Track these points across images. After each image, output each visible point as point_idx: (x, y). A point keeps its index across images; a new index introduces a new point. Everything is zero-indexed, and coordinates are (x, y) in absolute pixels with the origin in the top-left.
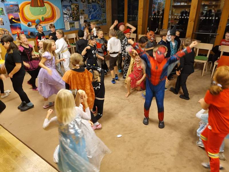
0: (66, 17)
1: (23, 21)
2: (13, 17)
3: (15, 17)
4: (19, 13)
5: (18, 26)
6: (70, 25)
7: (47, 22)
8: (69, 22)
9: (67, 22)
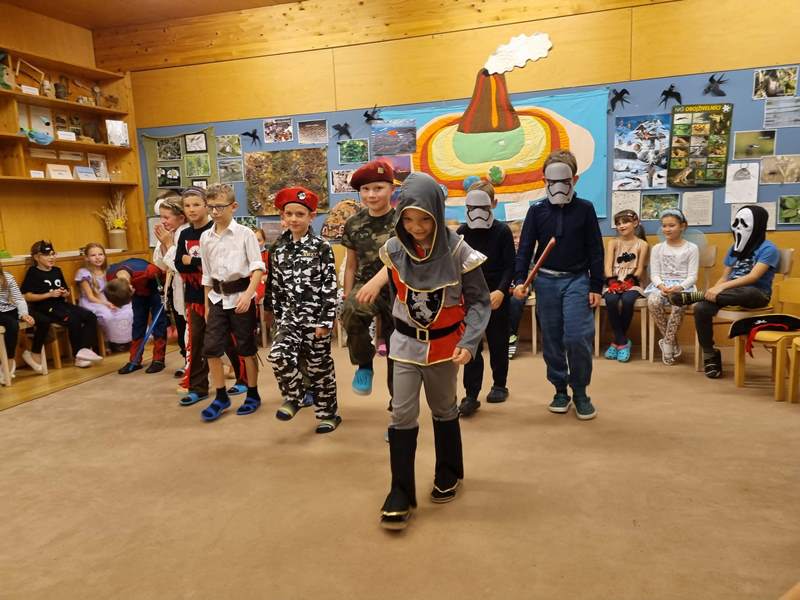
0: (628, 170)
4: (411, 155)
6: (644, 205)
7: (515, 186)
8: (642, 190)
9: (631, 193)
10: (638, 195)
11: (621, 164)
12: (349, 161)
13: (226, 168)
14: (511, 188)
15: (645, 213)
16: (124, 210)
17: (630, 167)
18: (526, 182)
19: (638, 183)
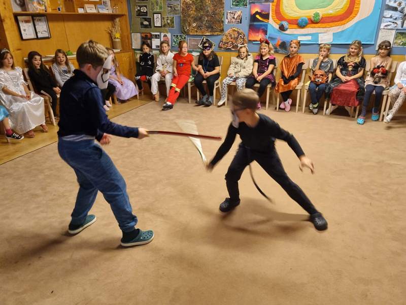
0: (391, 17)
1: (273, 19)
2: (259, 11)
3: (262, 11)
4: (271, 4)
5: (263, 27)
6: (396, 38)
7: (326, 24)
8: (397, 29)
9: (390, 31)
10: (394, 32)
11: (388, 13)
12: (237, 6)
13: (171, 7)
14: (324, 25)
15: (396, 43)
16: (119, 28)
17: (393, 15)
18: (333, 22)
19: (395, 25)
